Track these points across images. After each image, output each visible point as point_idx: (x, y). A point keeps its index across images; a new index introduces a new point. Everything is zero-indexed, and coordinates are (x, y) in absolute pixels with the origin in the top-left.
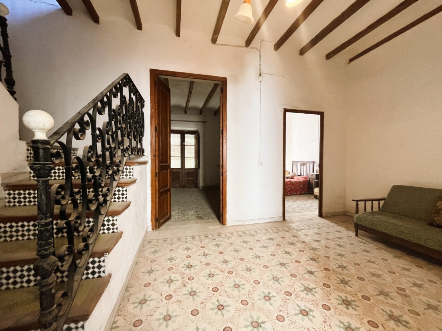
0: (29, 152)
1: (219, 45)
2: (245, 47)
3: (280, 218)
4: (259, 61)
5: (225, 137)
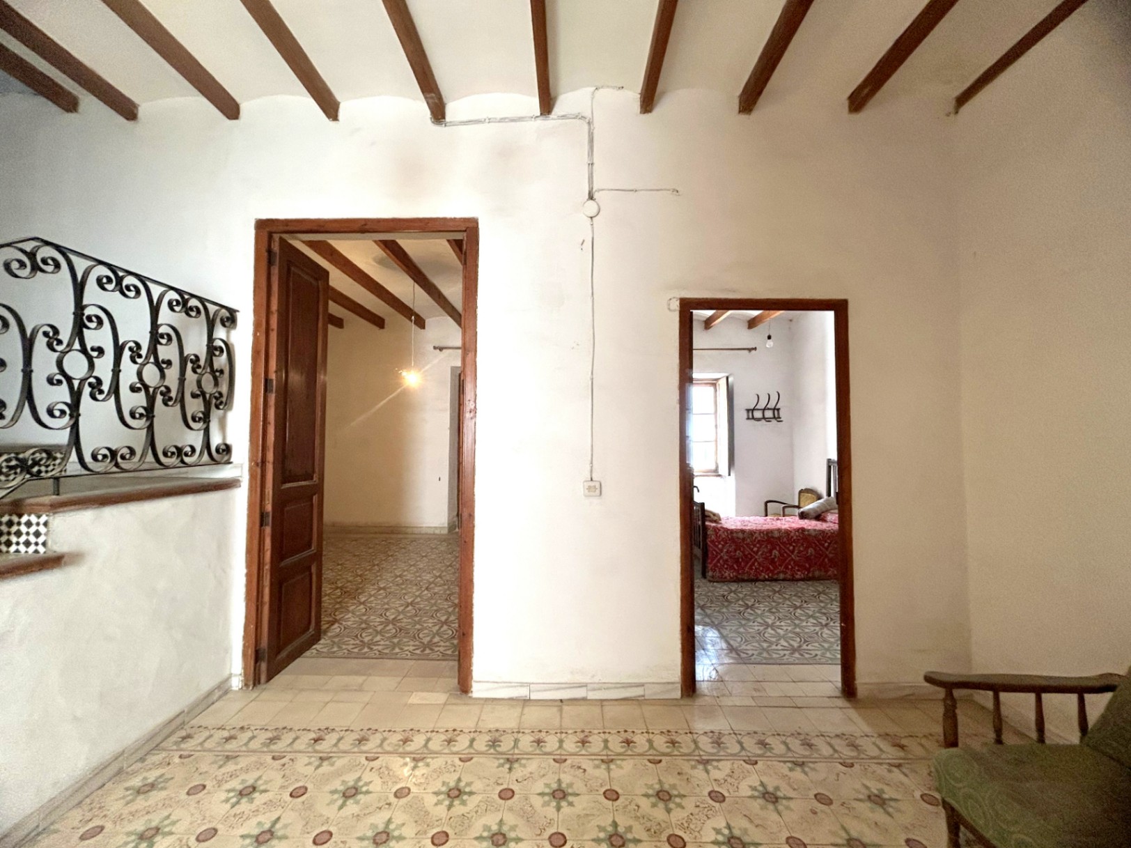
1: (453, 124)
2: (537, 117)
3: (670, 687)
4: (586, 153)
5: (472, 402)
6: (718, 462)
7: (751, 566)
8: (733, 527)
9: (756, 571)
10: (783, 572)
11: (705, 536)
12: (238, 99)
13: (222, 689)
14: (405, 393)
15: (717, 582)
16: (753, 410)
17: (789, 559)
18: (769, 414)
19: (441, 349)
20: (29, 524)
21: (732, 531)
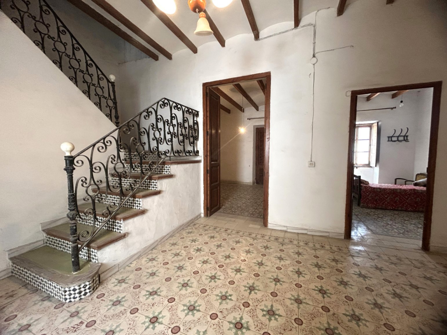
0: (126, 155)
1: (262, 39)
2: (293, 29)
3: (340, 234)
4: (313, 39)
5: (268, 135)
6: (371, 161)
7: (383, 203)
8: (375, 187)
9: (385, 205)
10: (401, 207)
11: (360, 189)
12: (197, 47)
13: (199, 216)
14: (240, 135)
15: (365, 208)
16: (391, 137)
17: (405, 202)
18: (401, 138)
19: (250, 119)
20: (166, 167)
21: (374, 188)
